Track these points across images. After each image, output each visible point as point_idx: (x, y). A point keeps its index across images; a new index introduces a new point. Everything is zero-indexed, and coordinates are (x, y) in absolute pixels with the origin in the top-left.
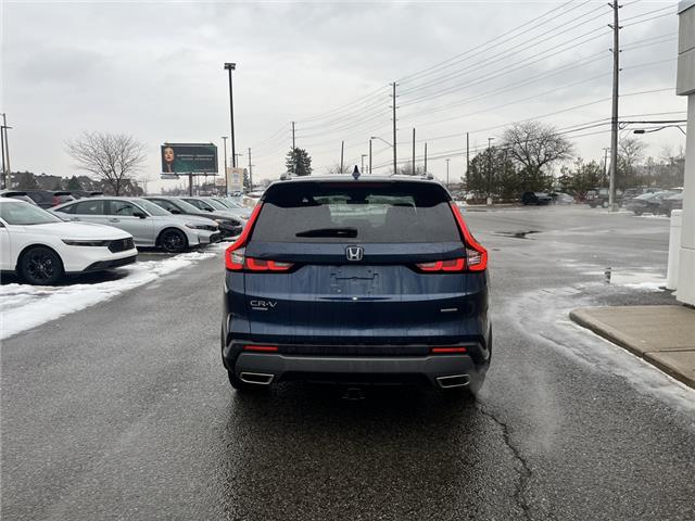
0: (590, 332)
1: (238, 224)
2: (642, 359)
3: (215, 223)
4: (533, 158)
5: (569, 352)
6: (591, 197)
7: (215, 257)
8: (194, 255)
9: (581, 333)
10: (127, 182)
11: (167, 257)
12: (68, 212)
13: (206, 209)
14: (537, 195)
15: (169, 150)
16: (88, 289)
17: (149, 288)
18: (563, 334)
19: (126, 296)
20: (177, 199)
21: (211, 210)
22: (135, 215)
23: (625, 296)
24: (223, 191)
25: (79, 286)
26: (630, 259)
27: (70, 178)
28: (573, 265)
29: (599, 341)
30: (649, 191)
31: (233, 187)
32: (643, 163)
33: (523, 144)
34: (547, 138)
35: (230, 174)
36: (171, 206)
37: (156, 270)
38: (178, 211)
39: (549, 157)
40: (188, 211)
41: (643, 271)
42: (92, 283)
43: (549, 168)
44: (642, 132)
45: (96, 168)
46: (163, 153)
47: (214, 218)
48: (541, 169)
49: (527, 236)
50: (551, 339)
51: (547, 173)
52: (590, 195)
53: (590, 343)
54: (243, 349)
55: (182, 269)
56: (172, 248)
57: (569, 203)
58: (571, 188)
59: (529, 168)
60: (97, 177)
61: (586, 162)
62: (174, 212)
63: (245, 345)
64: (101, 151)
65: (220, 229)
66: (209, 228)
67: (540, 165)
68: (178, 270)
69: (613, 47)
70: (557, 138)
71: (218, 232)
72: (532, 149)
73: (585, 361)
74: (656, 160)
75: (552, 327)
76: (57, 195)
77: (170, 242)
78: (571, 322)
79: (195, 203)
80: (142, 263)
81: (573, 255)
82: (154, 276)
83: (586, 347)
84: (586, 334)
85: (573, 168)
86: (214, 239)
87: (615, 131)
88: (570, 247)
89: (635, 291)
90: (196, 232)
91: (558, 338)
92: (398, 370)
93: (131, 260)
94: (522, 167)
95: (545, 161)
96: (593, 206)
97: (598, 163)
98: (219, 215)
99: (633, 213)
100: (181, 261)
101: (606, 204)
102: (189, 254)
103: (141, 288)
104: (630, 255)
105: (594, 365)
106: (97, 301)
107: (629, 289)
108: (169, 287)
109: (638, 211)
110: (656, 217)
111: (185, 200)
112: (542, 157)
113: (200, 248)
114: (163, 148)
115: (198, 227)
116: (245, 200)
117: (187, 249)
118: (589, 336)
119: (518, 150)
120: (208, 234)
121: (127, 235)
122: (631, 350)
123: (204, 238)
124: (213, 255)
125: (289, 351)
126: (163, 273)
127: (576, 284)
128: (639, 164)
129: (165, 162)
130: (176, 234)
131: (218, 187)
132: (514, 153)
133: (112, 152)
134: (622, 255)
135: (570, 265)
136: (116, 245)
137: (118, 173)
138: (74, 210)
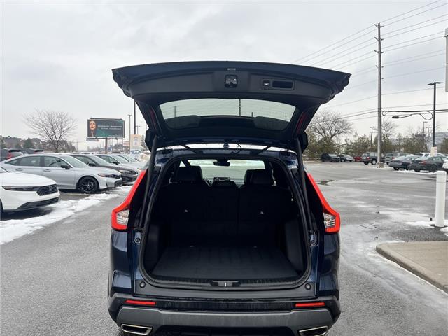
0: (395, 264)
1: (135, 173)
2: (442, 291)
3: (119, 173)
4: (327, 132)
5: (385, 283)
6: (365, 158)
7: (118, 197)
8: (103, 196)
9: (389, 265)
10: (65, 142)
11: (83, 197)
12: (15, 164)
13: (114, 163)
14: (330, 155)
15: (92, 122)
16: (19, 223)
17: (66, 222)
18: (376, 266)
19: (47, 229)
20: (94, 156)
21: (117, 163)
22: (62, 167)
23: (409, 232)
24: (127, 150)
25: (12, 221)
26: (402, 202)
27: (27, 139)
28: (364, 206)
29: (404, 273)
30: (401, 155)
31: (134, 148)
32: (395, 137)
33: (321, 123)
34: (336, 120)
35: (133, 139)
36: (89, 160)
37: (73, 207)
38: (93, 164)
39: (337, 132)
40: (101, 164)
41: (413, 211)
42: (22, 219)
43: (338, 139)
44: (397, 117)
45: (43, 133)
46: (89, 124)
47: (118, 169)
48: (332, 139)
49: (328, 183)
50: (367, 270)
51: (336, 142)
52: (364, 156)
53: (398, 275)
54: (125, 303)
55: (93, 207)
56: (88, 190)
57: (351, 161)
58: (352, 152)
59: (325, 138)
60: (44, 139)
61: (361, 135)
62: (91, 165)
63: (127, 299)
64: (47, 122)
65: (122, 177)
66: (114, 176)
67: (332, 137)
68: (90, 207)
69: (378, 64)
70: (342, 120)
71: (121, 179)
72: (327, 127)
73: (400, 293)
74: (404, 136)
75: (366, 259)
76: (10, 151)
77: (87, 186)
78: (378, 255)
79: (107, 158)
80: (64, 202)
81: (362, 198)
82: (71, 213)
83: (396, 279)
84: (393, 266)
85: (352, 139)
86: (117, 184)
87: (380, 116)
88: (358, 192)
89: (414, 228)
90: (105, 179)
91: (373, 269)
92: (265, 324)
93: (55, 200)
94: (321, 138)
95: (335, 134)
96: (366, 163)
97: (368, 136)
98: (123, 167)
99: (393, 168)
100: (93, 200)
101: (374, 162)
102: (99, 195)
103: (60, 222)
104: (401, 199)
105: (407, 296)
106: (23, 234)
107: (410, 226)
108: (81, 221)
109: (396, 168)
110: (408, 171)
111: (100, 156)
112: (333, 132)
113: (107, 190)
114: (89, 121)
115: (107, 176)
116: (142, 156)
117: (98, 191)
118: (396, 268)
119: (318, 127)
120: (114, 180)
121: (53, 182)
122: (433, 282)
123: (111, 183)
124: (116, 195)
125: (166, 306)
126: (77, 210)
127: (372, 222)
128: (393, 137)
129: (89, 130)
130: (91, 181)
131: (125, 147)
132: (316, 129)
133: (53, 124)
134: (395, 199)
135: (362, 205)
136: (43, 190)
137: (58, 137)
138: (18, 162)
